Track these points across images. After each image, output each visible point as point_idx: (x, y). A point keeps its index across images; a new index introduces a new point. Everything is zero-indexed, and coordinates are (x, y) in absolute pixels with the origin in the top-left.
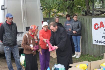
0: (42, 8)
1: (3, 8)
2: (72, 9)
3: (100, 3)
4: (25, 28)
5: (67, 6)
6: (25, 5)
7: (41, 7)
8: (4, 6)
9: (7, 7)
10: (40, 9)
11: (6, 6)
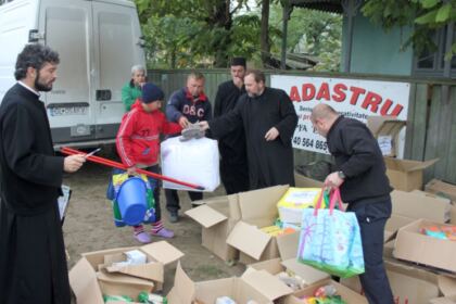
0: (143, 42)
1: (35, 36)
2: (224, 49)
3: (309, 43)
4: (95, 93)
5: (212, 42)
6: (97, 31)
7: (143, 38)
8: (36, 31)
9: (45, 35)
10: (139, 44)
11: (42, 33)
